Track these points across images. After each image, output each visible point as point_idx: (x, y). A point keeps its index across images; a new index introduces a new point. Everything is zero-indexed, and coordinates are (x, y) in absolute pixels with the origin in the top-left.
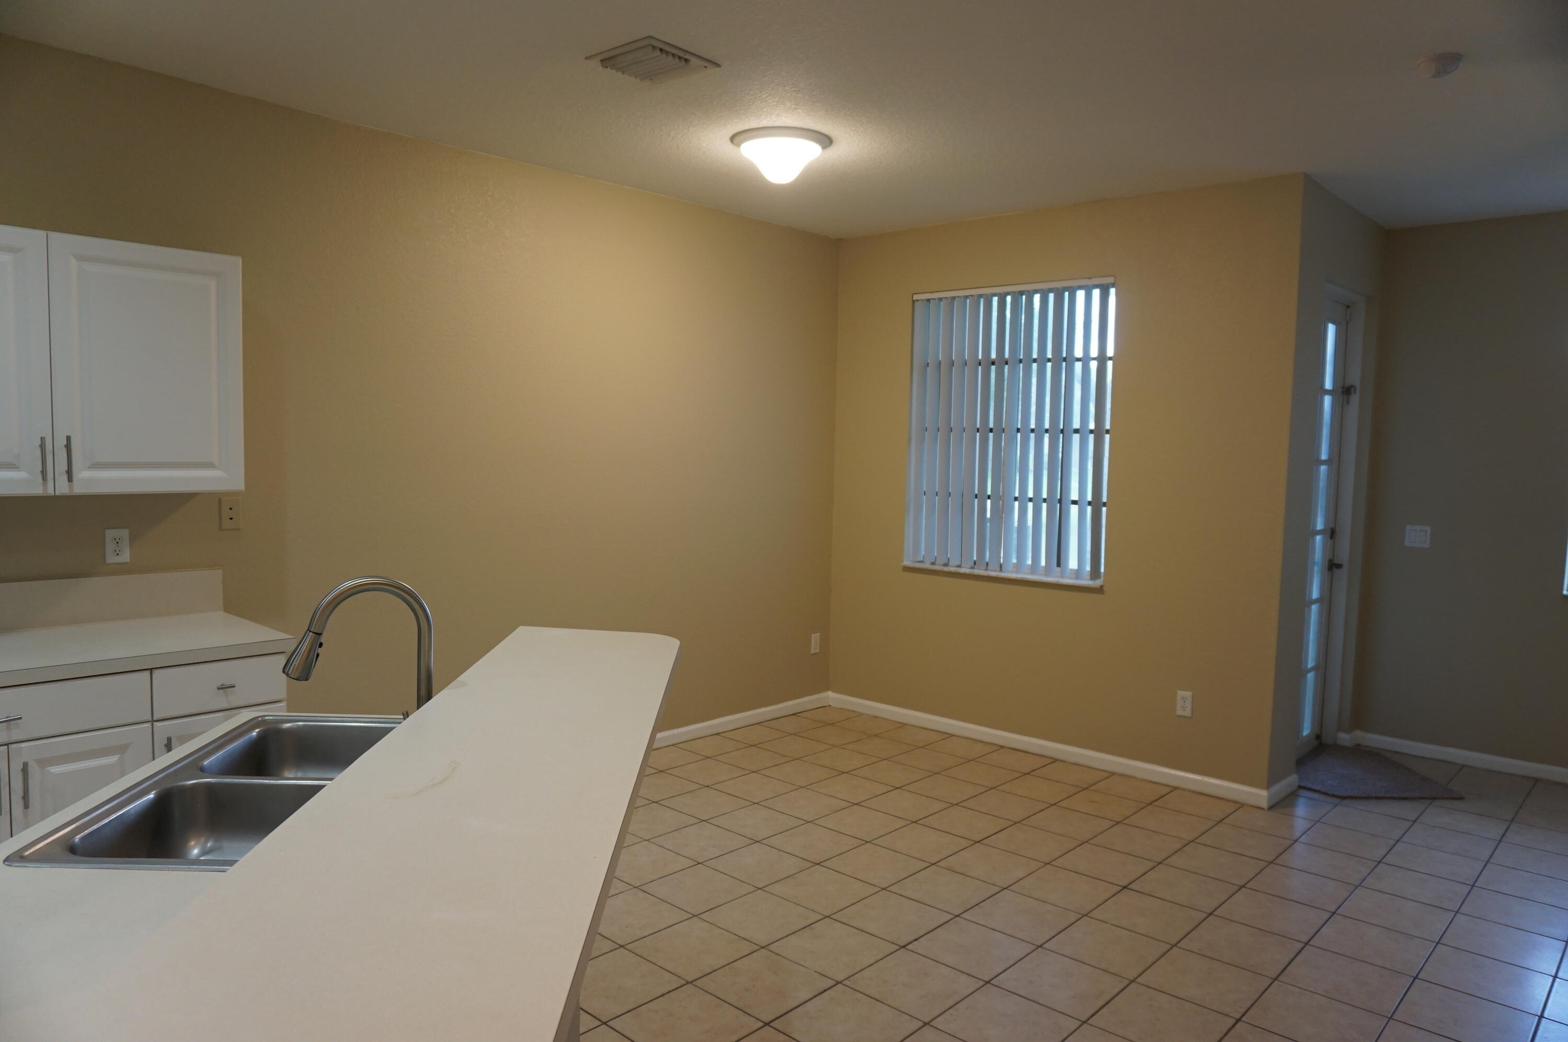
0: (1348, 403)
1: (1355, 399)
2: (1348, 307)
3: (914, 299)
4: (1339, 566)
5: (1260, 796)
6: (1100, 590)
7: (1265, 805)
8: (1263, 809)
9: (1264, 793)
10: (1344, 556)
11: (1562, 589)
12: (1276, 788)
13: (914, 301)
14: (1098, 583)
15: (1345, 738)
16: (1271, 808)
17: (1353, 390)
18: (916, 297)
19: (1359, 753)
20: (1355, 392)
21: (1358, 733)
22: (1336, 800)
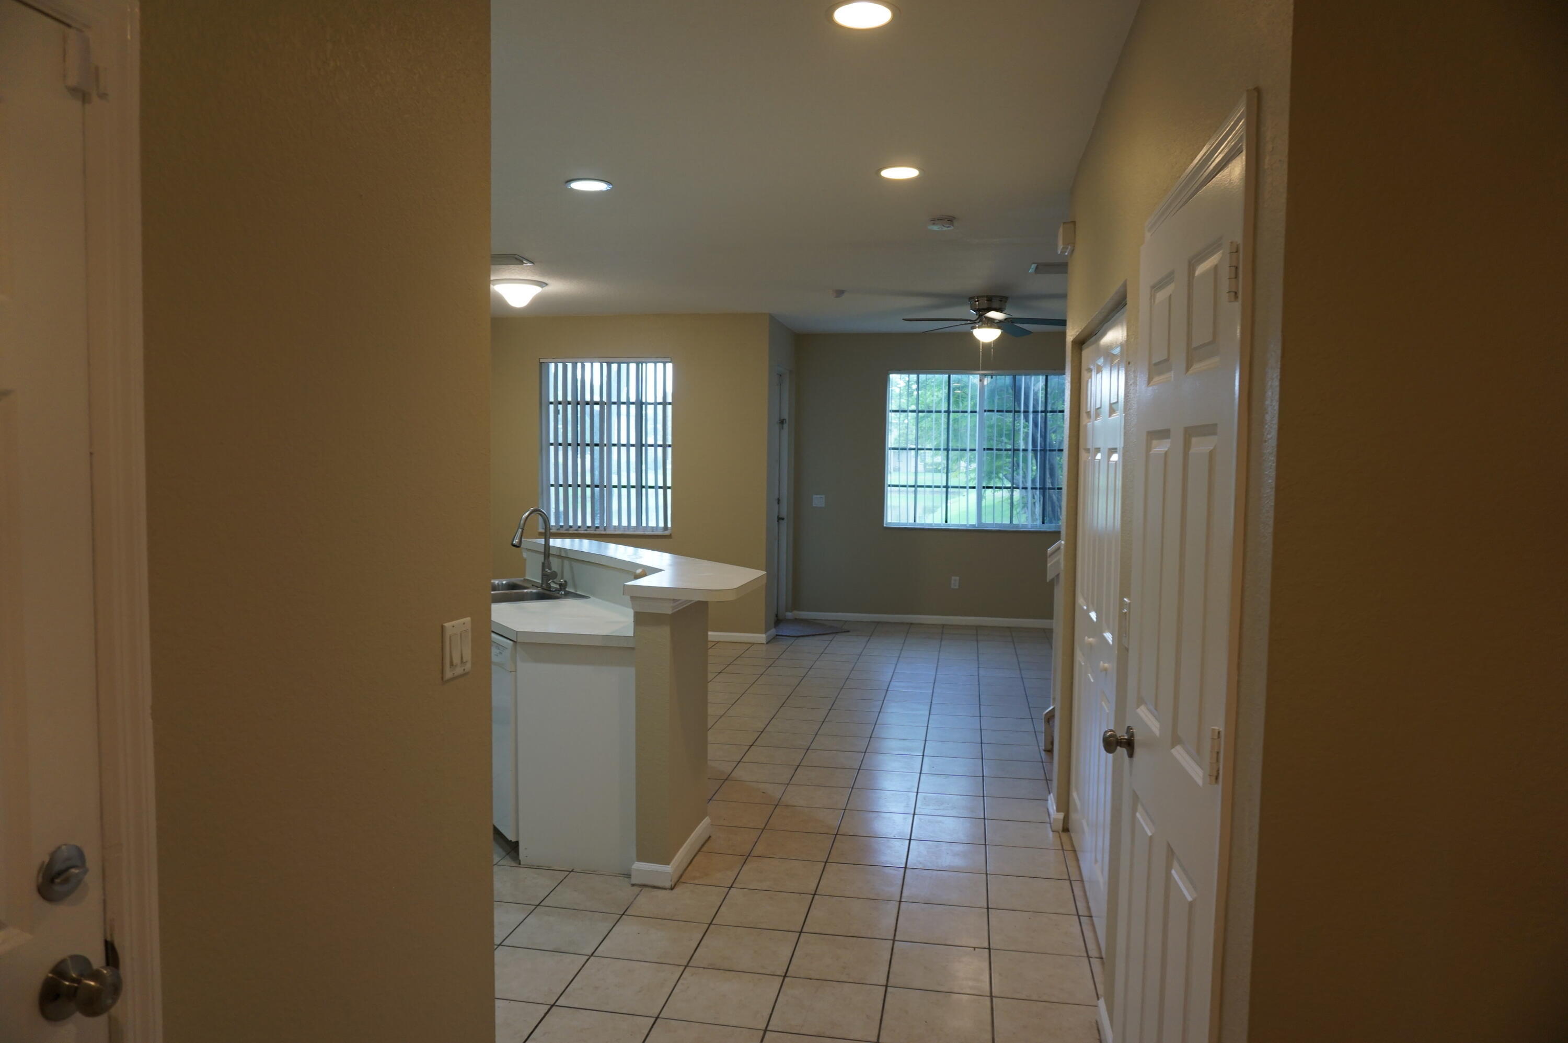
0: (783, 428)
1: (786, 426)
2: (781, 375)
3: (541, 361)
4: (783, 519)
5: (762, 637)
6: (669, 536)
7: (764, 642)
8: (763, 644)
9: (764, 636)
10: (784, 513)
11: (883, 524)
12: (769, 633)
13: (541, 363)
14: (667, 533)
15: (790, 615)
16: (767, 643)
17: (784, 421)
18: (542, 360)
19: (797, 621)
20: (786, 423)
21: (796, 612)
22: (795, 638)
